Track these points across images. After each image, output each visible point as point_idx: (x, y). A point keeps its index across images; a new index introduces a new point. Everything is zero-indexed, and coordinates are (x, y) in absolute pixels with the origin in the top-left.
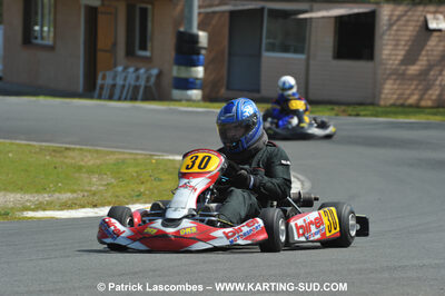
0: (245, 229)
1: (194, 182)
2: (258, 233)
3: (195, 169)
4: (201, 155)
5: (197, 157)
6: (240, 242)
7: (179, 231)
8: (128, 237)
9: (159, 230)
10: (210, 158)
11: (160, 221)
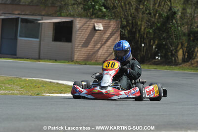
0: (133, 91)
1: (110, 72)
2: (137, 93)
3: (110, 67)
4: (111, 62)
5: (110, 63)
6: (131, 96)
7: (107, 91)
8: (86, 93)
9: (99, 91)
10: (115, 63)
11: (99, 87)
